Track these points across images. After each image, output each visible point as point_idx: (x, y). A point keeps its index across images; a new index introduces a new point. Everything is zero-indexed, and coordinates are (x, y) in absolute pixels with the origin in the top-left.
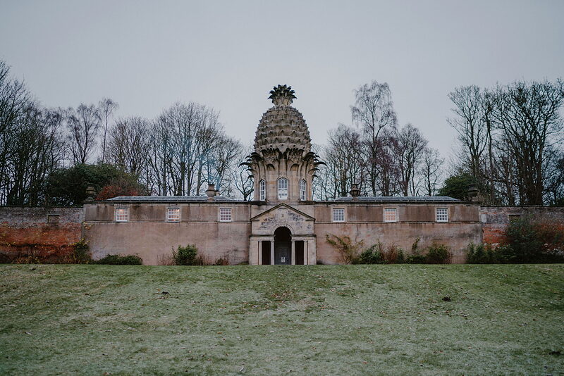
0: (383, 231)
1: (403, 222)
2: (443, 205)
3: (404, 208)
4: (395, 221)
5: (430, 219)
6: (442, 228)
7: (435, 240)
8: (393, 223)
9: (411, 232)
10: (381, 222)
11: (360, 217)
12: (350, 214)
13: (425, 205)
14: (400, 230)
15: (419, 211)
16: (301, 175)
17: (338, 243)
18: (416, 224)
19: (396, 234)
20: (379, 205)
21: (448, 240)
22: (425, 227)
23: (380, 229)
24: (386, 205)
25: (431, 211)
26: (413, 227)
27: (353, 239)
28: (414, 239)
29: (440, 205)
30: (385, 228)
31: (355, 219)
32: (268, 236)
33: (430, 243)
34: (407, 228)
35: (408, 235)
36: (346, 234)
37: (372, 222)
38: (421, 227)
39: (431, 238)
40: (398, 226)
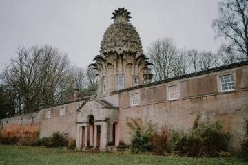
0: (167, 111)
1: (184, 99)
2: (227, 71)
3: (185, 83)
4: (177, 98)
5: (211, 91)
6: (226, 100)
7: (218, 115)
8: (174, 101)
9: (192, 108)
10: (165, 102)
11: (149, 99)
12: (143, 97)
13: (206, 75)
14: (182, 107)
15: (200, 84)
16: (117, 71)
17: (134, 125)
18: (197, 98)
19: (178, 112)
20: (162, 85)
21: (235, 114)
22: (207, 101)
23: (164, 108)
24: (168, 83)
25: (212, 82)
26: (195, 102)
27: (143, 120)
28: (195, 117)
29: (223, 72)
30: (168, 106)
31: (145, 102)
32: (83, 122)
33: (213, 120)
34: (188, 104)
35: (189, 112)
36: (139, 116)
37: (158, 103)
38: (202, 101)
39: (214, 114)
40: (180, 103)
